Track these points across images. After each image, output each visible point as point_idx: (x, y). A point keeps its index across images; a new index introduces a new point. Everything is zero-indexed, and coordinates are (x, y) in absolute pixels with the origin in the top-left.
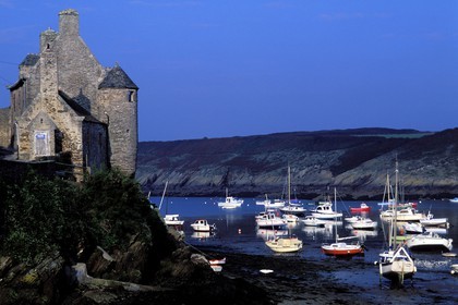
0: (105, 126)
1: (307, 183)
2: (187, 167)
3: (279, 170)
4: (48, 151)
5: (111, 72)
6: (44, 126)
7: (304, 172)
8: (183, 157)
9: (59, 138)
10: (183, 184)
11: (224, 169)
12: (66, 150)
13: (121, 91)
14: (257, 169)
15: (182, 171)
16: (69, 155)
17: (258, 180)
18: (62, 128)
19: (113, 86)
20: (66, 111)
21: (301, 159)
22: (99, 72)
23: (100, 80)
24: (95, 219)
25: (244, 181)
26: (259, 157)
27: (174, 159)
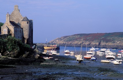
0: (22, 29)
1: (119, 45)
2: (91, 40)
3: (113, 42)
4: (6, 33)
5: (24, 18)
6: (6, 28)
7: (119, 42)
8: (90, 38)
9: (9, 31)
10: (89, 44)
11: (99, 41)
12: (11, 33)
13: (26, 22)
14: (107, 41)
15: (89, 41)
16: (11, 34)
17: (107, 44)
18: (10, 29)
19: (24, 21)
20: (11, 25)
21: (119, 39)
22: (22, 18)
23: (22, 19)
24: (8, 46)
25: (104, 44)
26: (109, 38)
27: (88, 38)
